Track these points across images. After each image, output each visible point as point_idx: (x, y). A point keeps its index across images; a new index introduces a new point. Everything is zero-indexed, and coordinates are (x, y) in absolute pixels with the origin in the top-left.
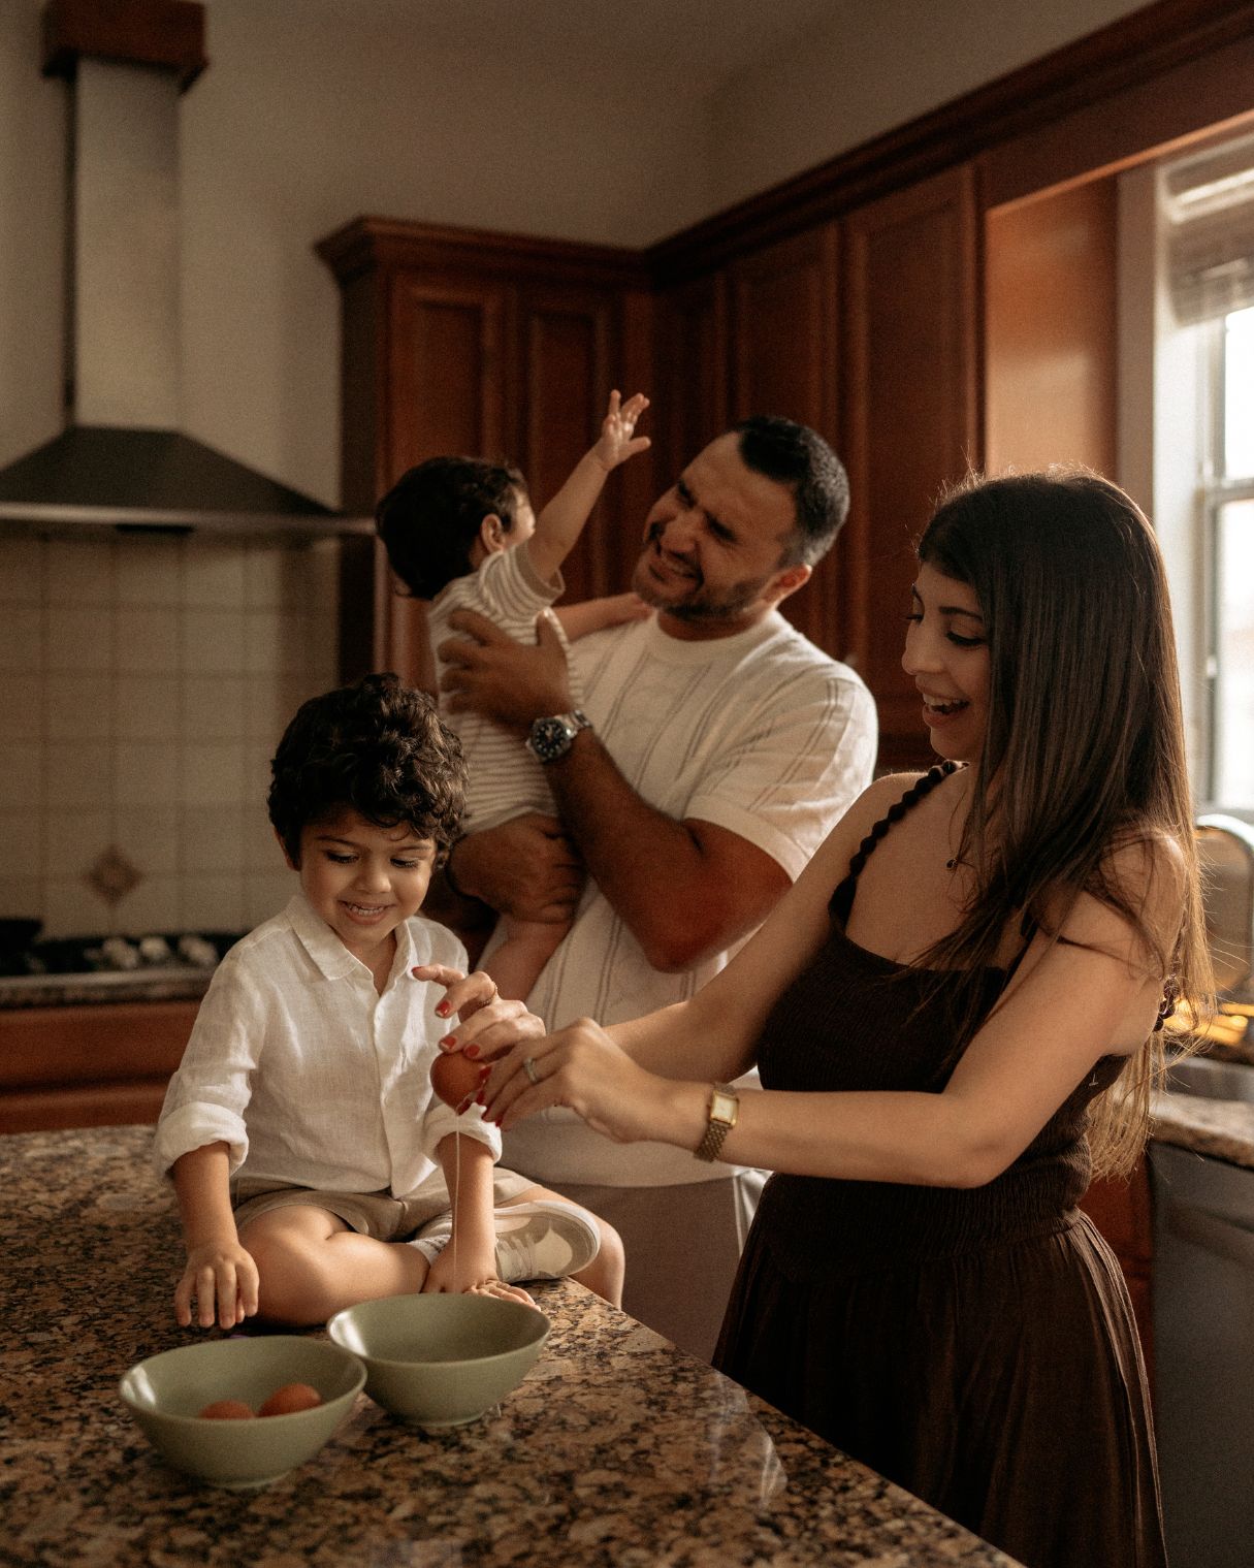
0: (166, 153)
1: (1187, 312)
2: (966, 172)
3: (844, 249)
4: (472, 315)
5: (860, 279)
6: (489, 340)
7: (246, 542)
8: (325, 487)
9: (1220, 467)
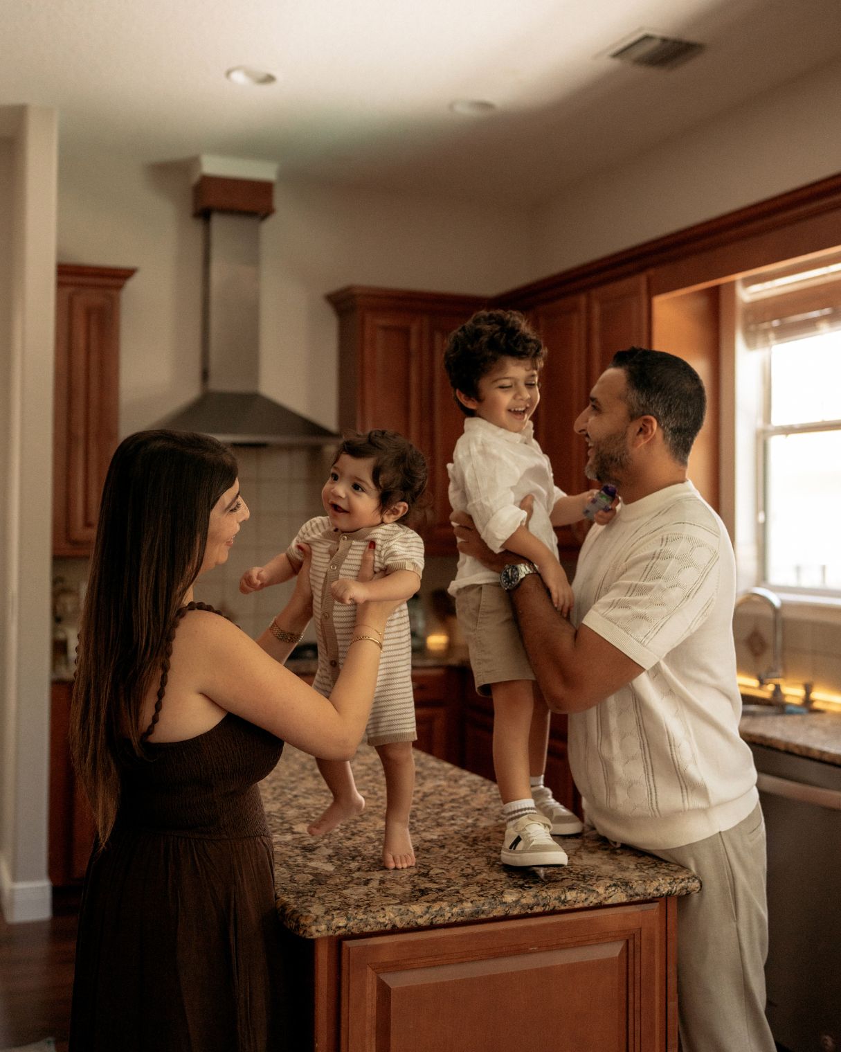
0: (253, 258)
1: (751, 343)
2: (642, 279)
3: (589, 308)
4: (406, 332)
5: (596, 324)
6: (414, 344)
7: (290, 448)
8: (329, 420)
9: (767, 417)
